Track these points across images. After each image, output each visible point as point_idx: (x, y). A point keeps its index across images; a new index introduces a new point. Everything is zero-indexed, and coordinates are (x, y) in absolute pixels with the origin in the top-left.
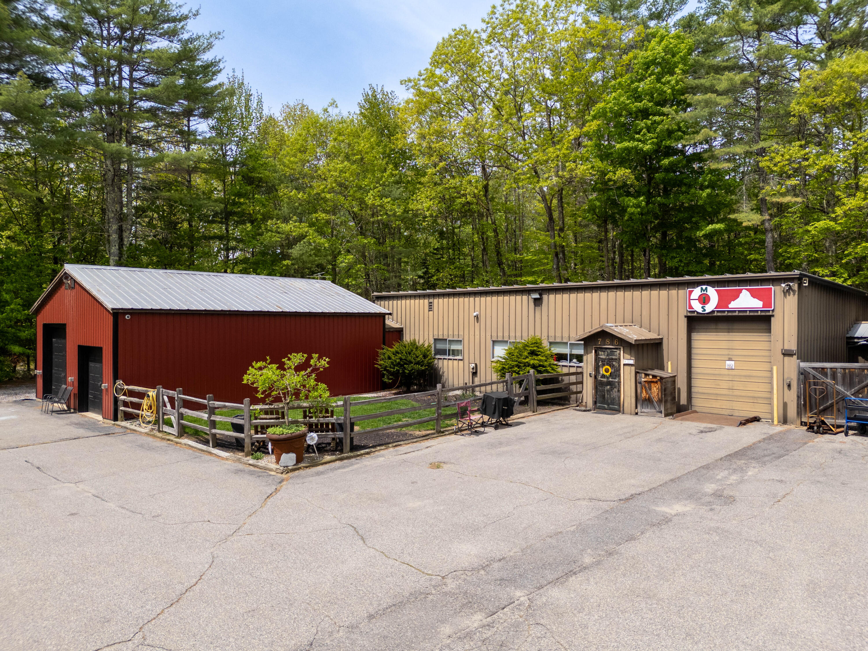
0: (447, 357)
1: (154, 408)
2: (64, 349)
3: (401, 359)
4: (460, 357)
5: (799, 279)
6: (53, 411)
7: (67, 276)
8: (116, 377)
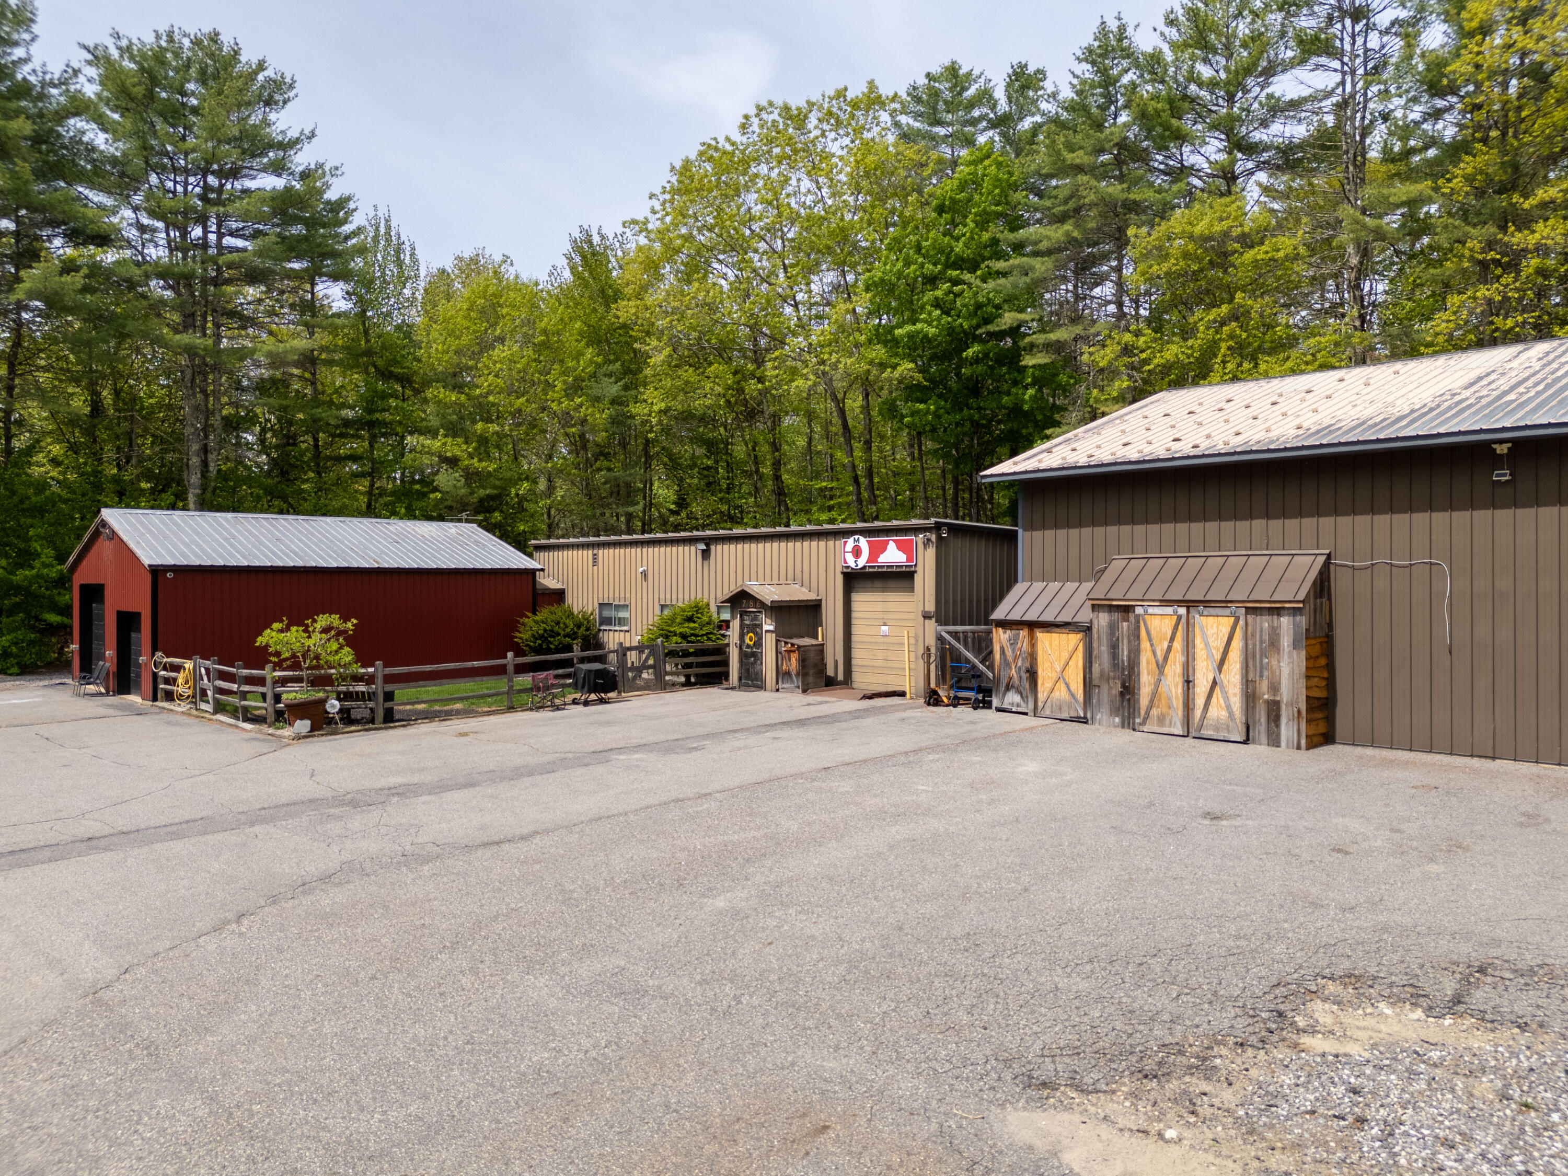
0: (612, 628)
1: (191, 683)
2: (102, 618)
3: (545, 630)
4: (626, 628)
5: (938, 527)
6: (85, 694)
7: (104, 524)
8: (155, 649)
